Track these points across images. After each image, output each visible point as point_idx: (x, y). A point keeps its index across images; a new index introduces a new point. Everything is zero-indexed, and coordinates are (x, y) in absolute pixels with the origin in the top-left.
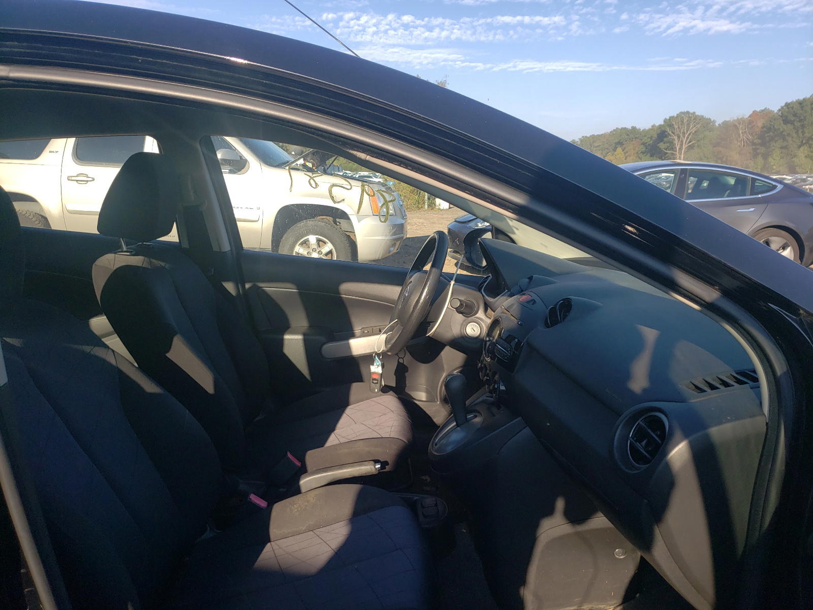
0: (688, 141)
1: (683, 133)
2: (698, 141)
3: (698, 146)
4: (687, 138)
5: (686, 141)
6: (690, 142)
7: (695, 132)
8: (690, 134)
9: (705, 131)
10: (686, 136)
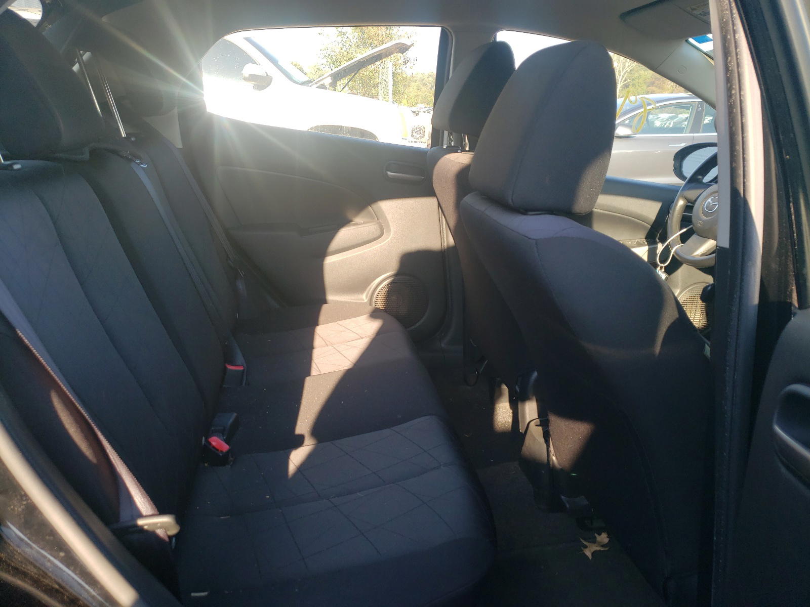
0: (624, 79)
1: (619, 71)
2: (633, 80)
3: (633, 85)
4: (623, 76)
5: (622, 79)
6: (625, 81)
7: (631, 71)
8: (625, 73)
9: (640, 70)
10: (622, 74)
